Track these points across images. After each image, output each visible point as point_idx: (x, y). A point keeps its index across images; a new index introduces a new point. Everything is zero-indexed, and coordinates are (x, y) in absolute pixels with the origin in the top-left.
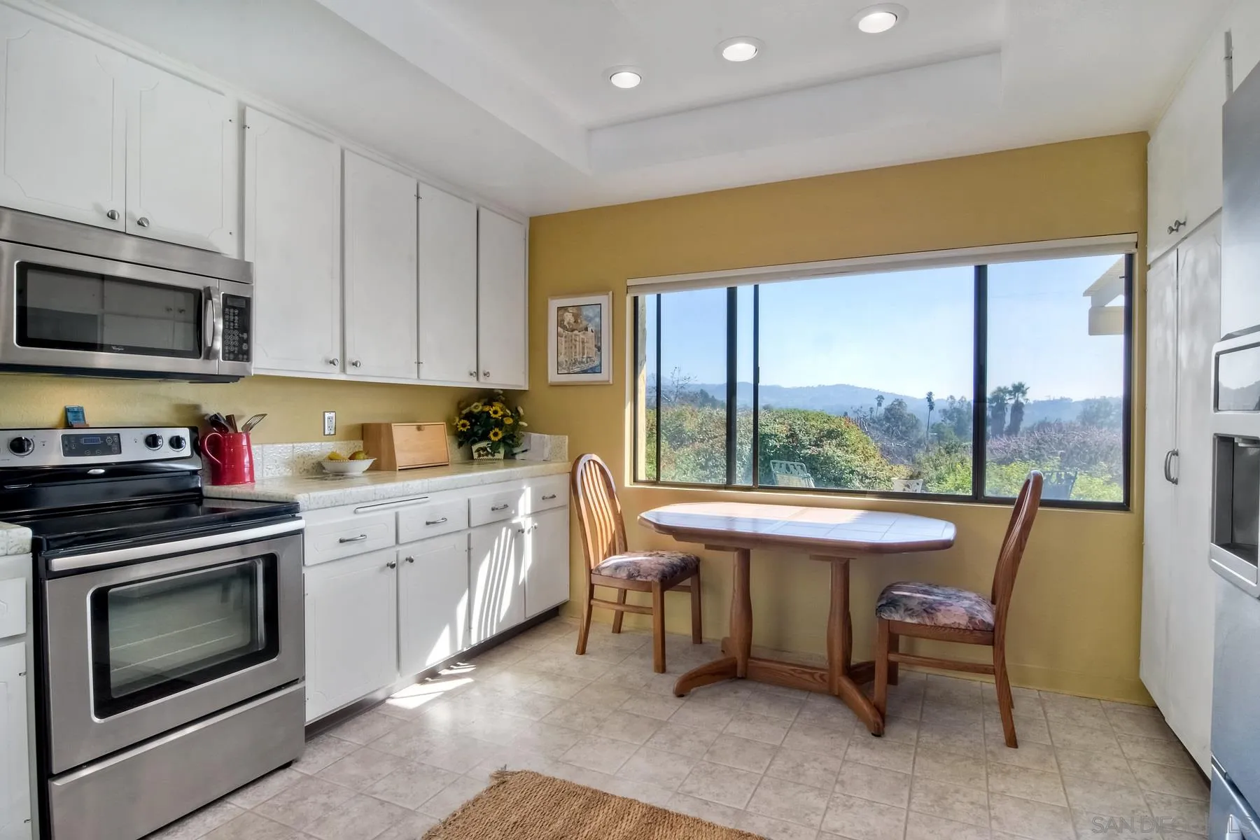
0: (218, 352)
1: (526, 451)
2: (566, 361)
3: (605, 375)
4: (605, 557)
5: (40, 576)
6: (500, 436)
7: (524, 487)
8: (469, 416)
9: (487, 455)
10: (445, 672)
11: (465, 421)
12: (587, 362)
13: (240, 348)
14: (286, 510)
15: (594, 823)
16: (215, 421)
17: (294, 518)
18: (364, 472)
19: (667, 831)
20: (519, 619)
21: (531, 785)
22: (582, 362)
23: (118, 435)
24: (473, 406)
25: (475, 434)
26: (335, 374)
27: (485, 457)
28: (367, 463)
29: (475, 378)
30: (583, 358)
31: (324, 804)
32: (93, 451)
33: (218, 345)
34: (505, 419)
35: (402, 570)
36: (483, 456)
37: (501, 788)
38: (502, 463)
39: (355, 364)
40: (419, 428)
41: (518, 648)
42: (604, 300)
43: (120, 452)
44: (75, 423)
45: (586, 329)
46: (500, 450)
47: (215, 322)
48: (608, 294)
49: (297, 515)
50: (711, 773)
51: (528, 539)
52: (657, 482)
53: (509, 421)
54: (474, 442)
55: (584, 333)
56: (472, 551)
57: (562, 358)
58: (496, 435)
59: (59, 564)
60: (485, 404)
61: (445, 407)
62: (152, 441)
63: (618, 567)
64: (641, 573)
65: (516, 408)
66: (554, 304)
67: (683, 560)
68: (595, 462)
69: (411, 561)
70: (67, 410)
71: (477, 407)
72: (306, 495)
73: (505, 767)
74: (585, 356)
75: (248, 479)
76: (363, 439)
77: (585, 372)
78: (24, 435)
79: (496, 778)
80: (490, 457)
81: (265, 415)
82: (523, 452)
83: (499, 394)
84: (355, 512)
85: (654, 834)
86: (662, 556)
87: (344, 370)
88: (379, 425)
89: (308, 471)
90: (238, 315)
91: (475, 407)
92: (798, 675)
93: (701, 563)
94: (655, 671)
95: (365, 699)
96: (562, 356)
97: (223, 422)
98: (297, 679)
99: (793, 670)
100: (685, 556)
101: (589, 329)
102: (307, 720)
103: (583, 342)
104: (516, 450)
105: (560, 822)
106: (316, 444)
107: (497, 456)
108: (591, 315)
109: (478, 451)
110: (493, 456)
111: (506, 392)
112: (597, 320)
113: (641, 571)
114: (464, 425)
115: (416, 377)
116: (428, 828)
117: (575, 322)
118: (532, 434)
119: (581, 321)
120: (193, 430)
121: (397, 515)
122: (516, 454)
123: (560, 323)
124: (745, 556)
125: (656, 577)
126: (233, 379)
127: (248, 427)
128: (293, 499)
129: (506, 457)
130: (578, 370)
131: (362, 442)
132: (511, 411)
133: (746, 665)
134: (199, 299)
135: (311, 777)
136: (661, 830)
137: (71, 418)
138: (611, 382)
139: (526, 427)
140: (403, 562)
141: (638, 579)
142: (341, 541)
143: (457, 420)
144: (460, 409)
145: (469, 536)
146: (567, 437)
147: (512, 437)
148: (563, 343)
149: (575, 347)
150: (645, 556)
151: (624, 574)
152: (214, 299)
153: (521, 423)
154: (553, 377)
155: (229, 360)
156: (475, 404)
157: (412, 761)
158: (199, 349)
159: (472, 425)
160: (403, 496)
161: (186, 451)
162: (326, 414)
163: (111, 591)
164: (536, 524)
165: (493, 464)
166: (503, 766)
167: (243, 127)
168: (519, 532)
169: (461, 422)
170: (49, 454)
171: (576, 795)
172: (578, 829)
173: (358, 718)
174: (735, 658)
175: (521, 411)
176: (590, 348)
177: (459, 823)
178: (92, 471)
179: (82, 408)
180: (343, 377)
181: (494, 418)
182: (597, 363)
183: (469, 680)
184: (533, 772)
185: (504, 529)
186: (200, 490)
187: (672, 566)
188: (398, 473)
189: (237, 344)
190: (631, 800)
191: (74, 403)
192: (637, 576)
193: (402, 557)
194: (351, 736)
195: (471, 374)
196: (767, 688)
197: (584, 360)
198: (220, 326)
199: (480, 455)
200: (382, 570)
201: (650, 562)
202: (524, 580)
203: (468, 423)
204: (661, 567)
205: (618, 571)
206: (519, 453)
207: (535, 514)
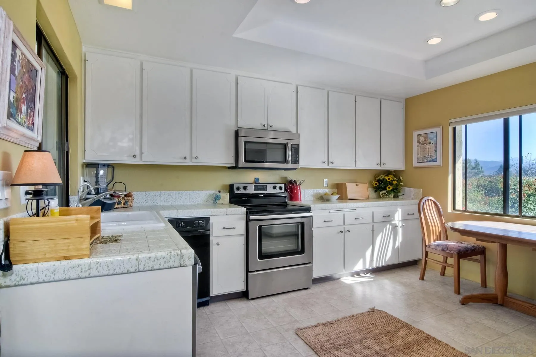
0: (290, 161)
1: (403, 195)
2: (421, 157)
3: (439, 162)
4: (435, 241)
5: (248, 221)
6: (391, 188)
7: (398, 209)
8: (379, 181)
9: (386, 196)
10: (362, 275)
11: (377, 182)
12: (430, 157)
13: (296, 160)
14: (307, 209)
15: (402, 333)
16: (291, 182)
17: (310, 212)
18: (336, 200)
19: (432, 344)
20: (396, 261)
21: (383, 315)
22: (428, 157)
23: (266, 186)
24: (380, 177)
25: (381, 187)
26: (325, 166)
27: (385, 197)
28: (337, 197)
29: (380, 166)
30: (428, 155)
31: (315, 301)
32: (261, 190)
33: (290, 159)
34: (393, 182)
35: (346, 234)
36: (385, 196)
37: (372, 313)
38: (393, 199)
39: (332, 163)
40: (357, 185)
41: (394, 273)
42: (439, 130)
43: (267, 190)
44: (257, 182)
45: (430, 143)
46: (391, 194)
47: (289, 153)
48: (440, 127)
49: (311, 211)
50: (464, 333)
51: (400, 231)
52: (465, 211)
53: (395, 182)
54: (381, 191)
55: (429, 145)
56: (374, 231)
57: (419, 156)
58: (390, 188)
59: (252, 218)
60: (386, 176)
61: (370, 177)
62: (274, 188)
63: (438, 245)
64: (448, 249)
65: (399, 177)
66: (415, 134)
67: (474, 246)
68: (431, 200)
69: (349, 231)
70: (255, 179)
71: (382, 177)
72: (314, 205)
73: (375, 307)
74: (429, 155)
75: (299, 200)
76: (337, 188)
77: (430, 161)
78: (246, 185)
79: (371, 310)
80: (387, 197)
81: (305, 180)
82: (402, 195)
83: (392, 172)
84: (329, 212)
85: (426, 343)
86: (463, 244)
87: (328, 165)
88: (342, 184)
89: (318, 198)
90: (296, 150)
91: (381, 177)
92: (533, 309)
93: (486, 250)
94: (455, 293)
95: (332, 276)
96: (419, 155)
97: (293, 182)
98: (310, 263)
99: (530, 306)
100: (476, 245)
101: (431, 143)
102: (313, 277)
103: (428, 149)
104: (399, 194)
105: (389, 328)
106: (321, 190)
107: (390, 196)
108: (432, 137)
109: (382, 194)
110: (389, 196)
111: (395, 171)
112: (435, 139)
113: (448, 248)
114: (376, 184)
115: (355, 166)
116: (343, 316)
117: (425, 140)
118: (406, 188)
119: (428, 140)
120: (285, 184)
121: (344, 215)
122: (399, 196)
123: (418, 141)
124: (504, 248)
125: (455, 251)
126: (295, 169)
127: (300, 184)
128: (310, 206)
129: (394, 197)
130: (426, 161)
131: (337, 189)
132: (397, 178)
133: (503, 300)
134: (285, 146)
135: (312, 294)
136: (429, 343)
137: (256, 180)
138: (442, 166)
139: (403, 185)
140: (346, 232)
141: (447, 251)
142: (325, 221)
143: (374, 182)
144: (375, 177)
145: (373, 226)
146: (421, 189)
147: (397, 189)
148: (420, 150)
149: (425, 151)
150: (454, 243)
151: (440, 249)
152: (289, 146)
153: (401, 183)
154: (415, 164)
155: (293, 163)
156: (381, 176)
157: (344, 297)
158: (285, 161)
159: (380, 184)
160: (346, 208)
161: (283, 191)
162: (325, 180)
163: (262, 227)
164: (404, 224)
165: (389, 199)
166: (374, 306)
167: (297, 92)
168: (395, 227)
169: (375, 183)
170: (251, 191)
171: (399, 322)
172: (395, 332)
173: (330, 282)
174: (497, 295)
175: (401, 178)
176: (431, 151)
177: (354, 318)
178: (260, 195)
179: (258, 178)
180: (328, 167)
181: (389, 181)
182: (435, 157)
183: (372, 280)
184: (385, 312)
185: (388, 225)
186: (286, 202)
187: (466, 248)
188: (348, 200)
189: (295, 158)
190: (421, 331)
191: (256, 177)
192: (446, 250)
193: (346, 230)
194: (327, 286)
195: (378, 164)
196: (514, 312)
197: (429, 156)
198: (290, 153)
199: (383, 196)
200: (338, 233)
201: (454, 245)
202: (398, 246)
203: (378, 183)
204: (459, 248)
205: (438, 247)
206: (400, 195)
207: (403, 220)
